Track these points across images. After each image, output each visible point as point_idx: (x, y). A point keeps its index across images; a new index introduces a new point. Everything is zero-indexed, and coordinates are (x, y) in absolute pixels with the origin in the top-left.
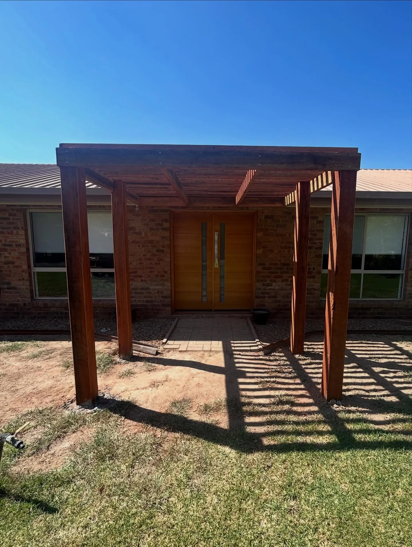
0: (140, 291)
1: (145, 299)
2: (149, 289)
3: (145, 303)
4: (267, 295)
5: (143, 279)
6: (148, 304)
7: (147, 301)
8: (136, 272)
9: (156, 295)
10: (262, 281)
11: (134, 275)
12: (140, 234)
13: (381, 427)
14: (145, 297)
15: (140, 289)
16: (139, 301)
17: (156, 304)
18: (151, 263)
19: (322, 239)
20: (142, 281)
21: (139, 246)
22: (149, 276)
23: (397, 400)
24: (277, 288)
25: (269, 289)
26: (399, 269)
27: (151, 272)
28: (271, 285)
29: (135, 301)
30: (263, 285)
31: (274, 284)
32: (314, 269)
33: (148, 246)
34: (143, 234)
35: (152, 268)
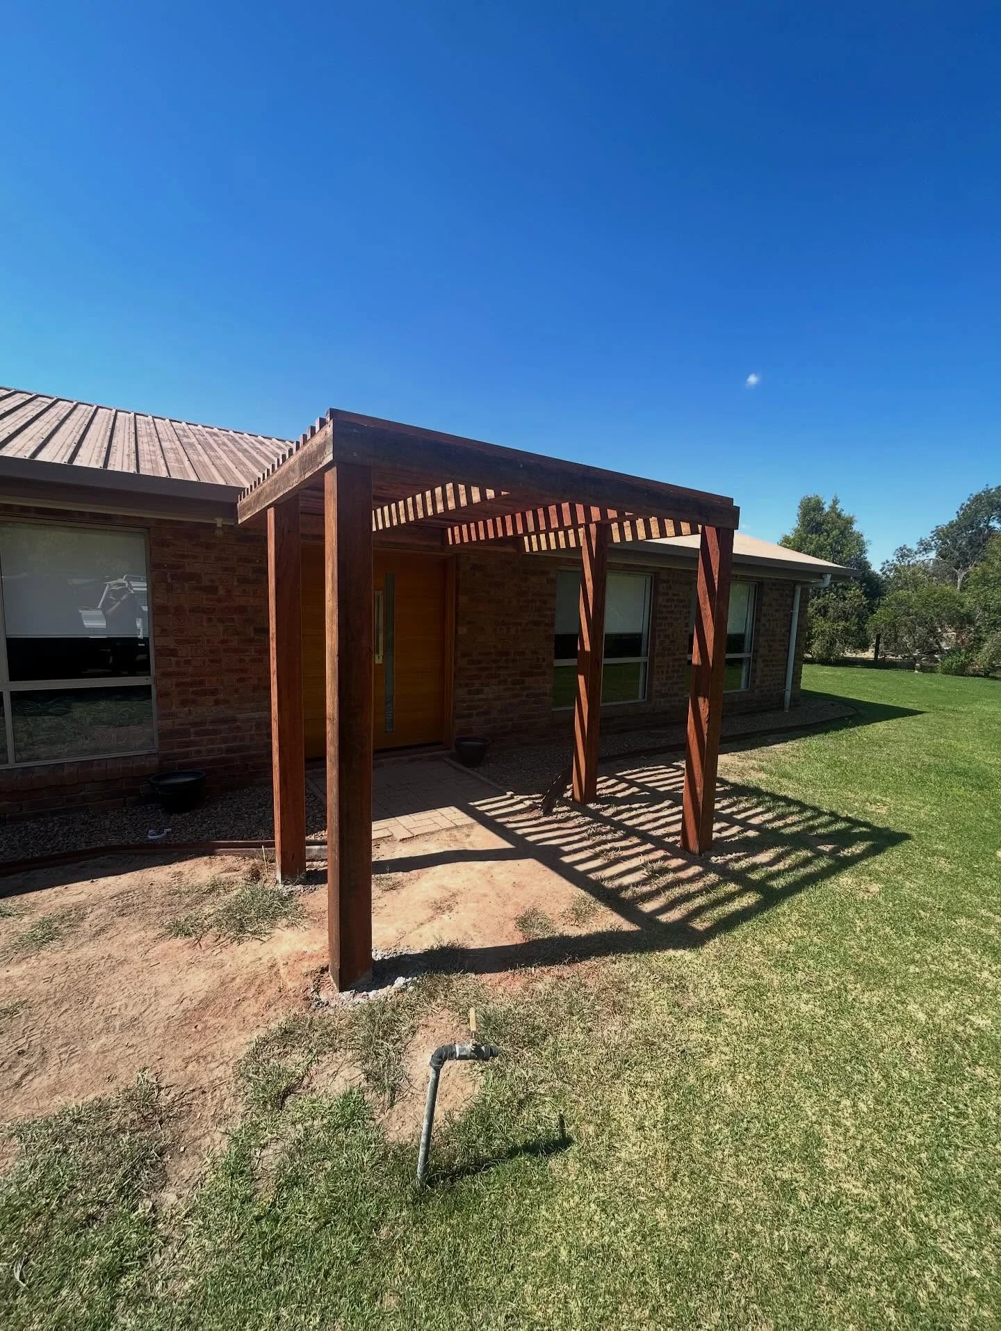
0: (210, 728)
1: (223, 746)
2: (235, 720)
3: (223, 755)
4: (474, 712)
5: (221, 696)
6: (233, 755)
7: (229, 750)
8: (201, 683)
9: (253, 732)
10: (467, 685)
11: (194, 689)
12: (212, 590)
13: (775, 868)
14: (225, 740)
15: (212, 722)
16: (210, 751)
17: (254, 752)
18: (242, 661)
19: (554, 609)
20: (217, 702)
21: (210, 620)
22: (236, 691)
23: (757, 833)
24: (491, 696)
25: (479, 700)
26: (638, 654)
27: (240, 680)
28: (479, 692)
29: (199, 752)
30: (469, 693)
31: (486, 689)
32: (544, 660)
33: (232, 620)
34: (221, 592)
35: (242, 671)
